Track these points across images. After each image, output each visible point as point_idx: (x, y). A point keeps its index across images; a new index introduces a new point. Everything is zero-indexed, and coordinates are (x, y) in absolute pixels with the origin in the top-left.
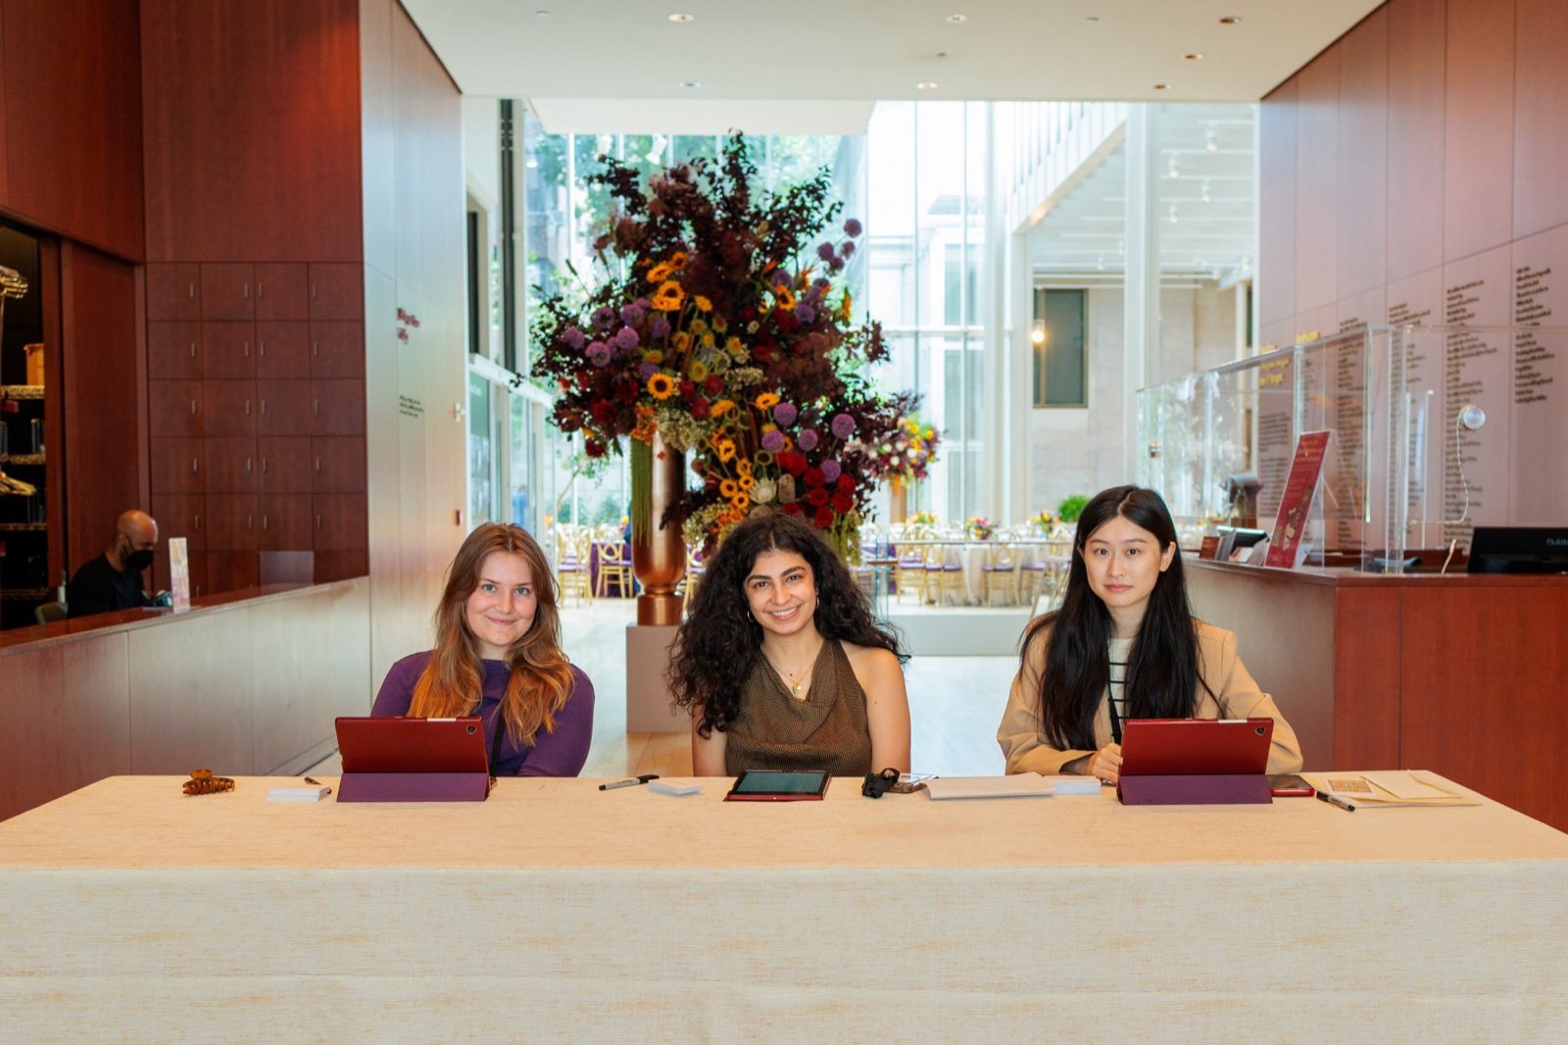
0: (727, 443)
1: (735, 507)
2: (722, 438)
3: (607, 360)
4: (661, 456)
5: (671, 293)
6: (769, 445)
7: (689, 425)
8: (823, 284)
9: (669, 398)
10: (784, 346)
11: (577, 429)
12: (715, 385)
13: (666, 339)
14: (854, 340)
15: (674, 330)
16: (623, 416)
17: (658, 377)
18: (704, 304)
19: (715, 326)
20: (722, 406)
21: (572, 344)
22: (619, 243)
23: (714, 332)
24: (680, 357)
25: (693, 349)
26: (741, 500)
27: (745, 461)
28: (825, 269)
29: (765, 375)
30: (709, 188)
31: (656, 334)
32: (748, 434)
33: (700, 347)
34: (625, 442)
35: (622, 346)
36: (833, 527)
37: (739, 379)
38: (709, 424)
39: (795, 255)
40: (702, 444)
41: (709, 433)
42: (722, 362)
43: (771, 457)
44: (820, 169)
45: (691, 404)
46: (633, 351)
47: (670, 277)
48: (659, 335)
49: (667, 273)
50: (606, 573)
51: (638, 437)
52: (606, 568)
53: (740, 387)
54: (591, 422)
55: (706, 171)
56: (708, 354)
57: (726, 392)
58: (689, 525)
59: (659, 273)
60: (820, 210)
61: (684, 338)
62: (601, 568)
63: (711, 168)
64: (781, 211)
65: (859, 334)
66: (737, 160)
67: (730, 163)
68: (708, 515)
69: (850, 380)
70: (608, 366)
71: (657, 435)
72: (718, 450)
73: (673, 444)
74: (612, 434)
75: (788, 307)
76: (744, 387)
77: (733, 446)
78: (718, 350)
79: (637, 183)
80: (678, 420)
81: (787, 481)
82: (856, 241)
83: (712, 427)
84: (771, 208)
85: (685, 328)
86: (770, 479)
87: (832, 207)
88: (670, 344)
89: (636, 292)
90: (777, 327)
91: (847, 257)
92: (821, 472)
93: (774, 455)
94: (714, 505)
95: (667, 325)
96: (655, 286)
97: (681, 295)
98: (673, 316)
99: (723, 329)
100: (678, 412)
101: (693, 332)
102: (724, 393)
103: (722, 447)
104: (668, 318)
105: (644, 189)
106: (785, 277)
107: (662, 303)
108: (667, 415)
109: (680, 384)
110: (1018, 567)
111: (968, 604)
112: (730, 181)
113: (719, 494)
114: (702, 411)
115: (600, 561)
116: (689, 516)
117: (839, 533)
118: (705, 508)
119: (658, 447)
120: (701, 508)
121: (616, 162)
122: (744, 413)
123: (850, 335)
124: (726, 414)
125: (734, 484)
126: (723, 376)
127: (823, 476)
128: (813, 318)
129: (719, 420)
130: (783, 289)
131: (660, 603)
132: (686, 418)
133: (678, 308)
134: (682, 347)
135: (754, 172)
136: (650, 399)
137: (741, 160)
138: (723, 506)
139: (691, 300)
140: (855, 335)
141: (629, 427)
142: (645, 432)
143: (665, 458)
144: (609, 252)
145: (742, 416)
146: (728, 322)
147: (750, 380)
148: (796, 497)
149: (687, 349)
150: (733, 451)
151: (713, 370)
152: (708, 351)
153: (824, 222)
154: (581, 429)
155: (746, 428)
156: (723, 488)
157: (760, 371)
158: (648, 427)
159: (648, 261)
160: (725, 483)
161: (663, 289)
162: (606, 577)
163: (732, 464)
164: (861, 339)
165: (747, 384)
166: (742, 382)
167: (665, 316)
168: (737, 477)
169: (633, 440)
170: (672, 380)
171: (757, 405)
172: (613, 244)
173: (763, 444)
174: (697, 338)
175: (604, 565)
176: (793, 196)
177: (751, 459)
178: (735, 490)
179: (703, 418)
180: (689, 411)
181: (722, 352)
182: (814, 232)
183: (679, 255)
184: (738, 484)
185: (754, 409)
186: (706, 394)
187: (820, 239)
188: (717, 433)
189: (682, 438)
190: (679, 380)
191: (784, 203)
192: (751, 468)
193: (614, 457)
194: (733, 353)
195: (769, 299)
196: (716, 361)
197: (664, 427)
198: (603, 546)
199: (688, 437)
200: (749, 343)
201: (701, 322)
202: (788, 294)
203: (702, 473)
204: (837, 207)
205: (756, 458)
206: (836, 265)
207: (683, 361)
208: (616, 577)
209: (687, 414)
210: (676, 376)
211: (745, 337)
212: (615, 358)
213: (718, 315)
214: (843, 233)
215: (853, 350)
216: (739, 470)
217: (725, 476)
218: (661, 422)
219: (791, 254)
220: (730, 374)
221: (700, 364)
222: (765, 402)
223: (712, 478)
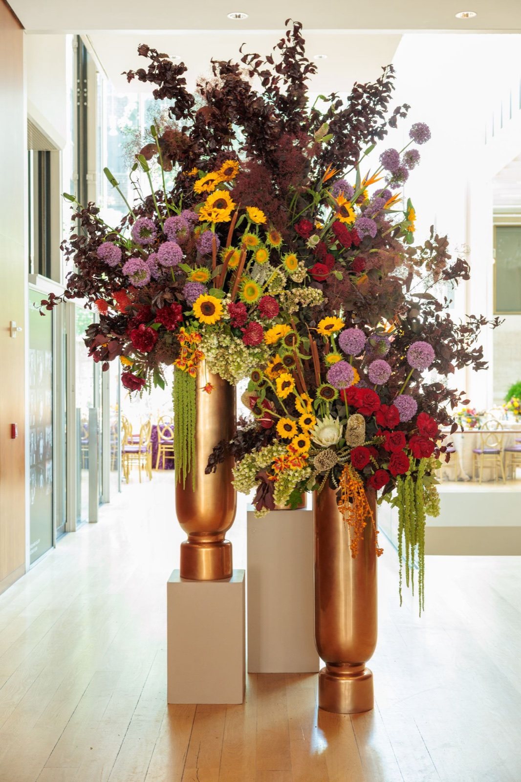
0: (285, 377)
1: (295, 451)
2: (278, 368)
3: (147, 279)
4: (208, 388)
5: (221, 204)
6: (336, 379)
7: (240, 353)
8: (385, 197)
9: (217, 322)
10: (344, 264)
11: (113, 358)
12: (270, 307)
13: (215, 255)
14: (416, 257)
15: (223, 244)
16: (164, 343)
17: (203, 298)
18: (257, 215)
19: (269, 241)
20: (277, 331)
21: (107, 261)
22: (163, 154)
23: (268, 246)
24: (230, 274)
25: (245, 267)
26: (302, 444)
27: (305, 396)
28: (387, 180)
29: (325, 295)
30: (263, 90)
31: (203, 249)
32: (309, 365)
33: (252, 264)
34: (168, 371)
35: (163, 263)
36: (408, 473)
37: (297, 301)
38: (263, 351)
39: (355, 164)
40: (255, 376)
41: (263, 363)
42: (278, 280)
43: (336, 391)
44: (384, 69)
45: (243, 329)
46: (176, 268)
47: (220, 187)
48: (207, 251)
49: (216, 182)
50: (164, 450)
51: (183, 368)
52: (164, 446)
53: (297, 308)
54: (130, 348)
55: (260, 69)
56: (261, 271)
57: (281, 313)
58: (241, 470)
59: (207, 183)
60: (384, 114)
61: (234, 256)
62: (160, 446)
63: (265, 67)
64: (342, 115)
65: (423, 250)
66: (294, 57)
67: (286, 60)
68: (261, 458)
69: (423, 301)
70: (148, 285)
71: (202, 365)
72: (274, 383)
73: (222, 376)
74: (153, 363)
75: (348, 220)
76: (301, 309)
77: (292, 380)
78: (272, 268)
79: (183, 81)
80: (227, 348)
81: (357, 421)
82: (422, 149)
83: (266, 356)
84: (330, 110)
85: (236, 242)
86: (335, 418)
87: (397, 111)
88: (219, 261)
89: (180, 204)
90: (337, 242)
91: (411, 168)
92: (396, 410)
93: (340, 392)
94: (269, 447)
95: (215, 239)
96: (203, 196)
97: (231, 206)
98: (222, 228)
99: (277, 245)
100: (228, 338)
101: (245, 247)
102: (280, 316)
103: (279, 382)
104: (216, 231)
105: (190, 88)
106: (344, 187)
107: (210, 215)
108: (215, 342)
109: (230, 306)
110: (503, 450)
111: (461, 480)
112: (286, 82)
113: (275, 434)
114: (254, 337)
115: (160, 441)
116: (240, 457)
117: (415, 479)
118: (258, 451)
119: (205, 378)
120: (254, 450)
121: (159, 56)
122: (304, 340)
123: (412, 252)
124: (283, 342)
125: (293, 423)
126: (278, 296)
127: (397, 414)
128: (376, 232)
129: (275, 347)
130: (341, 201)
131: (205, 555)
132: (237, 345)
133: (228, 219)
134: (233, 264)
135: (312, 71)
136: (196, 323)
137: (298, 57)
138: (280, 448)
139: (243, 211)
140: (419, 252)
141: (172, 355)
142: (190, 362)
143: (213, 391)
144: (153, 163)
145: (302, 343)
146: (283, 236)
147: (308, 301)
148: (366, 441)
149: (238, 267)
150: (292, 386)
151: (266, 290)
152: (262, 268)
153: (388, 128)
154: (118, 357)
155: (307, 358)
156: (280, 428)
157: (320, 291)
158: (193, 356)
159: (195, 171)
160: (283, 421)
161: (211, 199)
162: (164, 453)
163: (291, 398)
164: (425, 256)
165: (304, 306)
166: (299, 304)
167: (213, 229)
168: (296, 414)
169: (177, 370)
170: (220, 302)
171: (319, 331)
172: (158, 155)
173: (328, 377)
174: (250, 254)
175: (162, 444)
176: (355, 96)
177: (312, 395)
178: (294, 431)
179: (257, 345)
180: (239, 337)
181: (277, 270)
182: (376, 138)
183: (228, 164)
184: (297, 423)
185: (317, 336)
186: (259, 317)
187: (382, 146)
188: (272, 362)
189: (232, 368)
190: (229, 301)
191: (346, 105)
192: (313, 404)
193: (156, 390)
194: (290, 270)
195: (326, 212)
196: (270, 280)
197: (211, 356)
198: (161, 429)
199: (239, 367)
200: (306, 260)
201: (254, 237)
202: (347, 206)
203: (256, 410)
204: (403, 110)
205: (318, 394)
206: (399, 175)
207: (234, 280)
208: (172, 454)
209: (238, 341)
210: (225, 297)
211: (302, 252)
212: (156, 277)
213: (272, 228)
214: (408, 139)
215: (416, 268)
216: (298, 407)
217: (283, 414)
218: (208, 351)
219: (351, 163)
220: (286, 294)
221: (252, 283)
222: (328, 327)
223: (267, 415)
